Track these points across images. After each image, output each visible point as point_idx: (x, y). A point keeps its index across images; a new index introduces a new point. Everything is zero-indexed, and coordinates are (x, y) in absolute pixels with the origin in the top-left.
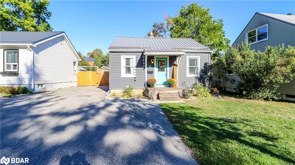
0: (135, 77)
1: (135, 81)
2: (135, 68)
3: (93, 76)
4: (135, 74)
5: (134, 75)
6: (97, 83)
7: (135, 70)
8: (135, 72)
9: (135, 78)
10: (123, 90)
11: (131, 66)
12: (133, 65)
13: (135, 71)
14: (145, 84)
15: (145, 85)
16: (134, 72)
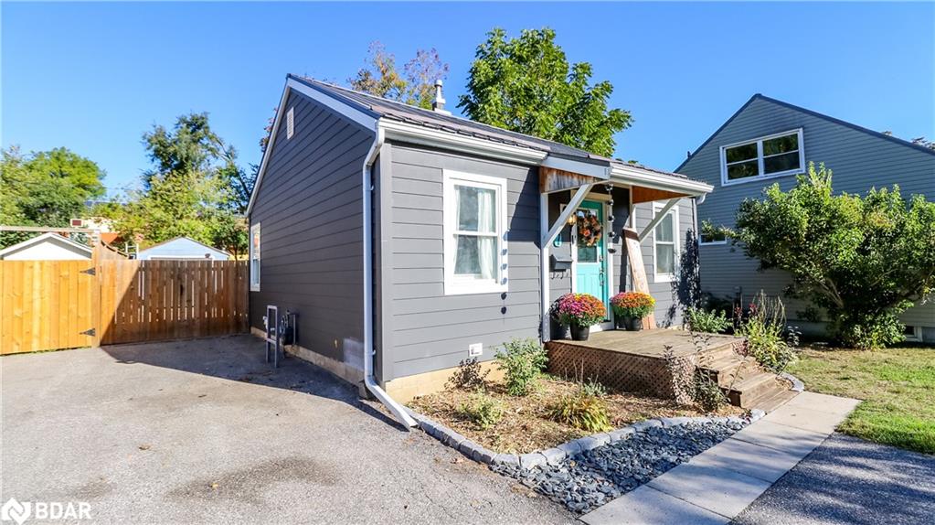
0: (505, 288)
1: (504, 310)
2: (504, 245)
3: (57, 286)
4: (505, 274)
5: (500, 280)
6: (91, 333)
7: (504, 252)
8: (504, 267)
9: (504, 296)
10: (450, 373)
11: (483, 230)
12: (494, 230)
13: (504, 259)
14: (541, 325)
15: (541, 330)
16: (500, 265)
